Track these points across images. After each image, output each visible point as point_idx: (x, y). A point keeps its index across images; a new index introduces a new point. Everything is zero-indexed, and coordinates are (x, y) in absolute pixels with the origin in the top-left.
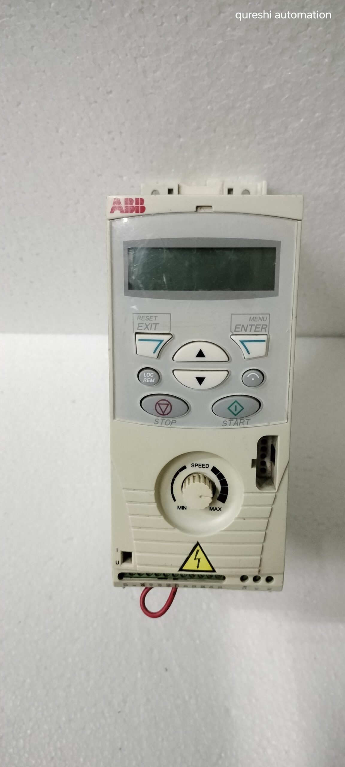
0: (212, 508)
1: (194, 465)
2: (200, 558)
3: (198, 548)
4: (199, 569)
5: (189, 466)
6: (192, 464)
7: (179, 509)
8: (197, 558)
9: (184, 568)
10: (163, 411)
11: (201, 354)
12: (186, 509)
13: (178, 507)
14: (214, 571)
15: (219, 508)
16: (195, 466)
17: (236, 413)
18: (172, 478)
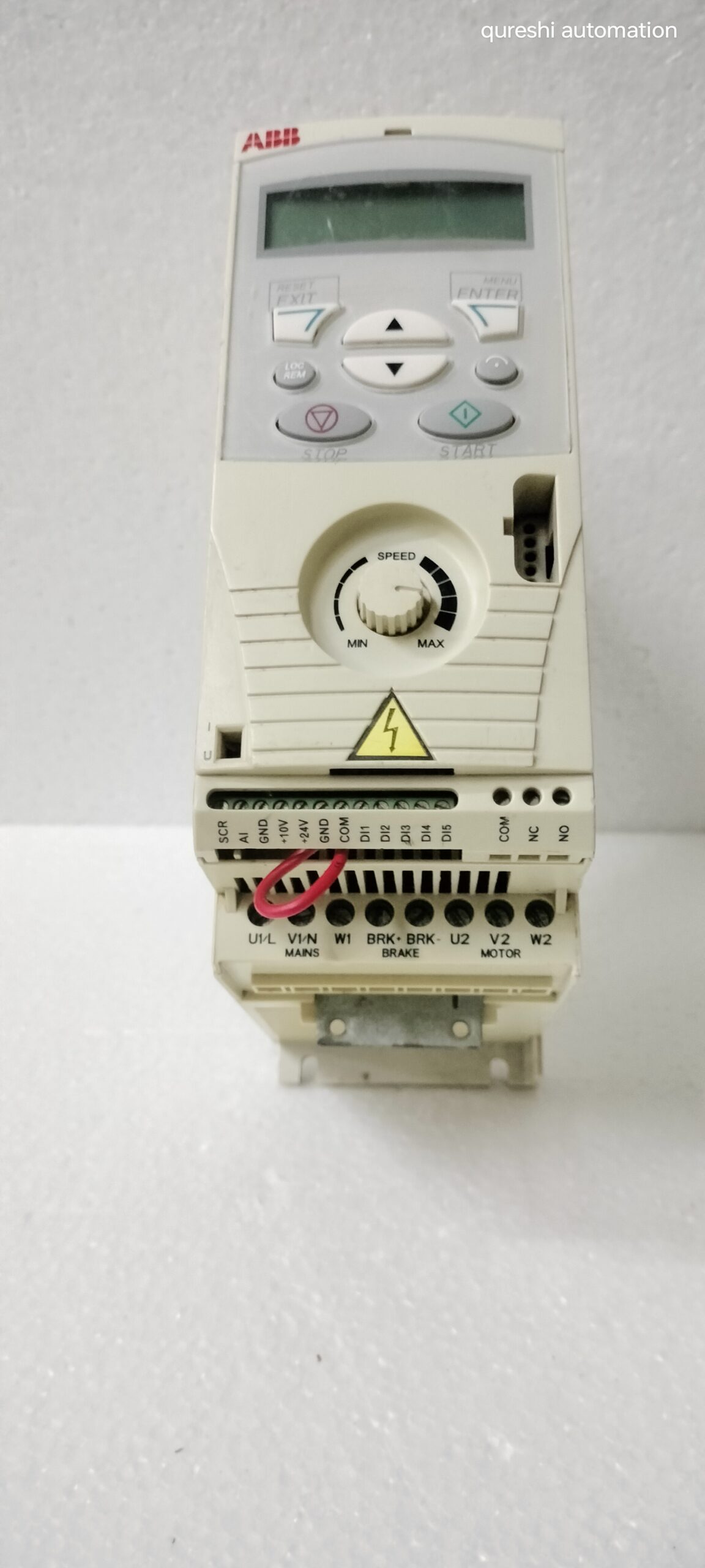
0: (423, 642)
1: (385, 556)
2: (397, 728)
3: (393, 704)
4: (395, 753)
5: (372, 559)
6: (379, 554)
7: (352, 646)
8: (389, 728)
9: (361, 752)
10: (321, 424)
11: (395, 325)
12: (366, 645)
13: (349, 641)
14: (429, 757)
15: (438, 641)
16: (387, 556)
17: (466, 422)
18: (338, 582)
